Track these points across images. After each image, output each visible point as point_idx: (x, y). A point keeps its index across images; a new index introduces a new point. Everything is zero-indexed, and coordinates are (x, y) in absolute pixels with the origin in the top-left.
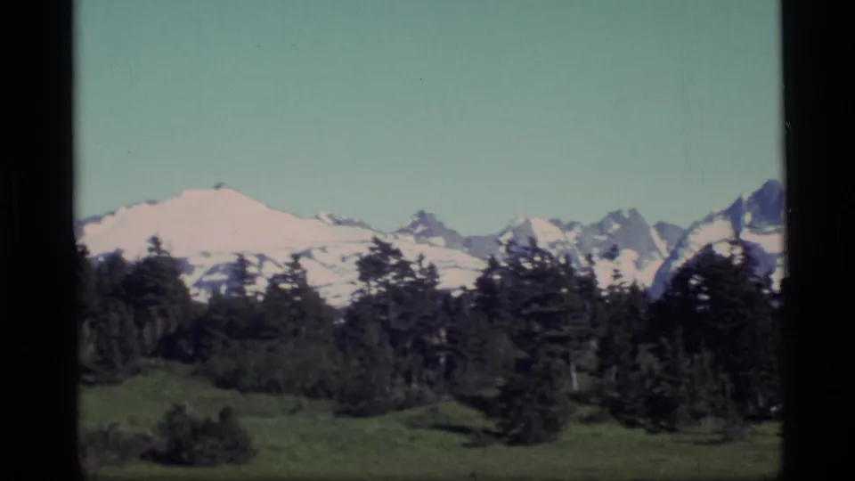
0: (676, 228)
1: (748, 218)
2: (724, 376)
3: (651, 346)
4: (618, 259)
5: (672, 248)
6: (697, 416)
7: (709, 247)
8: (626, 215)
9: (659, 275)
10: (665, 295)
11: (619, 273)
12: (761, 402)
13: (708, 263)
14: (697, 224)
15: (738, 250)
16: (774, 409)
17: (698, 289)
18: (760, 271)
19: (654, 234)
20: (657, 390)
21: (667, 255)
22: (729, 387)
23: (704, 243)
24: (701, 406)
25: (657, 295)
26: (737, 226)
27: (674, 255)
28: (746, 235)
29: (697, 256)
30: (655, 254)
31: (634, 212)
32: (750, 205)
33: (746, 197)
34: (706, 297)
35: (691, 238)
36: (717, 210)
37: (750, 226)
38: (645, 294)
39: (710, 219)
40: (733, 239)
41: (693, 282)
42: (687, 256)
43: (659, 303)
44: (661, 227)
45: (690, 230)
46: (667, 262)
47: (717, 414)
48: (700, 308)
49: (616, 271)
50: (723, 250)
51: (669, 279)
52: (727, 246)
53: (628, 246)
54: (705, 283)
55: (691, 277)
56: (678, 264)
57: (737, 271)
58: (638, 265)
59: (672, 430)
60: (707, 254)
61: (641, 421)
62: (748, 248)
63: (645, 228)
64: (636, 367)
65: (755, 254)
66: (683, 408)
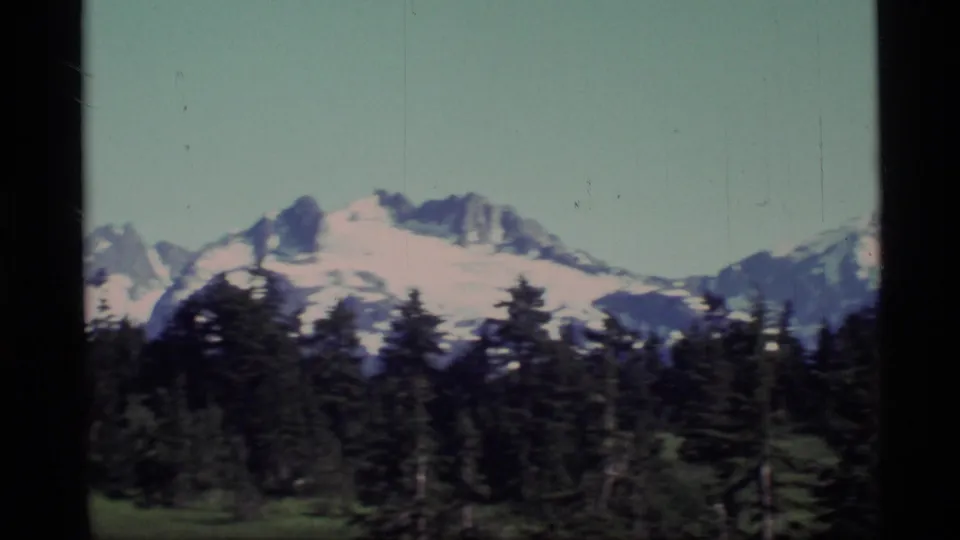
0: (181, 250)
1: (273, 242)
2: (237, 439)
3: (145, 397)
4: (105, 286)
5: (177, 274)
6: (202, 487)
7: (222, 276)
8: (119, 231)
9: (159, 308)
10: (164, 335)
11: (107, 304)
12: (285, 473)
13: (221, 297)
14: (209, 246)
15: (260, 282)
16: (300, 482)
17: (207, 329)
18: (287, 309)
19: (153, 256)
20: (152, 453)
21: (170, 283)
22: (244, 454)
23: (218, 270)
24: (203, 476)
25: (153, 335)
26: (260, 251)
27: (178, 285)
28: (271, 264)
29: (207, 288)
30: (153, 282)
31: (128, 228)
32: (277, 226)
33: (273, 215)
34: (216, 339)
35: (200, 264)
36: (236, 230)
37: (276, 252)
38: (139, 331)
39: (225, 242)
40: (256, 268)
41: (201, 319)
42: (195, 285)
43: (155, 344)
44: (163, 249)
45: (197, 255)
46: (170, 292)
47: (227, 486)
48: (210, 352)
49: (104, 301)
50: (240, 281)
51: (170, 313)
52: (246, 275)
53: (121, 270)
54: (217, 321)
55: (198, 313)
56: (183, 295)
57: (257, 309)
58: (132, 293)
59: (168, 504)
60: (220, 285)
61: (131, 492)
62: (273, 280)
63: (140, 248)
64: (124, 423)
65: (283, 287)
66: (183, 477)
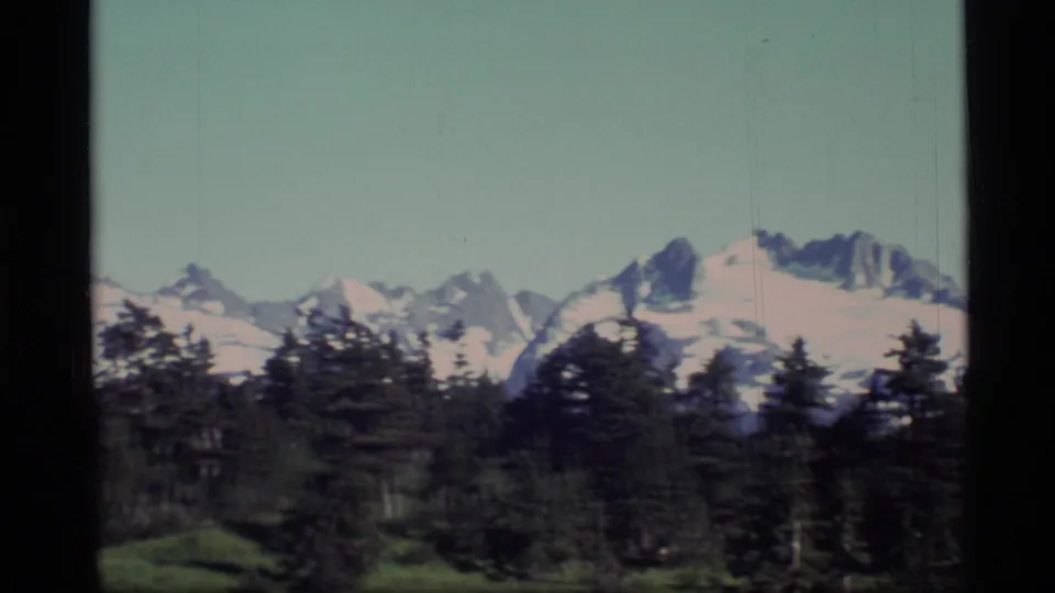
0: (544, 300)
1: (644, 289)
2: (599, 505)
3: (504, 460)
4: (462, 340)
5: (540, 327)
6: (558, 558)
7: (589, 327)
8: (477, 280)
9: (520, 363)
10: (527, 392)
11: (464, 359)
12: (647, 542)
13: (588, 350)
14: (574, 296)
15: (630, 333)
16: (664, 551)
17: (573, 385)
18: (660, 363)
19: (514, 308)
20: (501, 522)
21: (531, 336)
22: (603, 521)
23: (582, 321)
24: (560, 544)
25: (515, 391)
26: (630, 301)
27: (541, 337)
28: (642, 313)
29: (572, 340)
30: (515, 334)
31: (486, 277)
32: (648, 271)
33: (643, 260)
34: (583, 396)
35: (566, 314)
36: (603, 277)
37: (648, 300)
38: (500, 387)
39: (591, 290)
40: (625, 317)
41: (567, 375)
42: (559, 338)
43: (518, 400)
44: (524, 298)
45: (563, 304)
46: (532, 346)
47: (585, 557)
48: (577, 410)
49: (460, 356)
50: (608, 332)
51: (533, 368)
52: (617, 327)
53: (479, 322)
54: (582, 377)
55: (563, 368)
56: (545, 350)
57: (627, 361)
58: (491, 348)
59: (522, 577)
60: (587, 337)
61: (480, 563)
62: (644, 331)
63: (501, 298)
64: (474, 489)
65: (653, 338)
66: (537, 548)
